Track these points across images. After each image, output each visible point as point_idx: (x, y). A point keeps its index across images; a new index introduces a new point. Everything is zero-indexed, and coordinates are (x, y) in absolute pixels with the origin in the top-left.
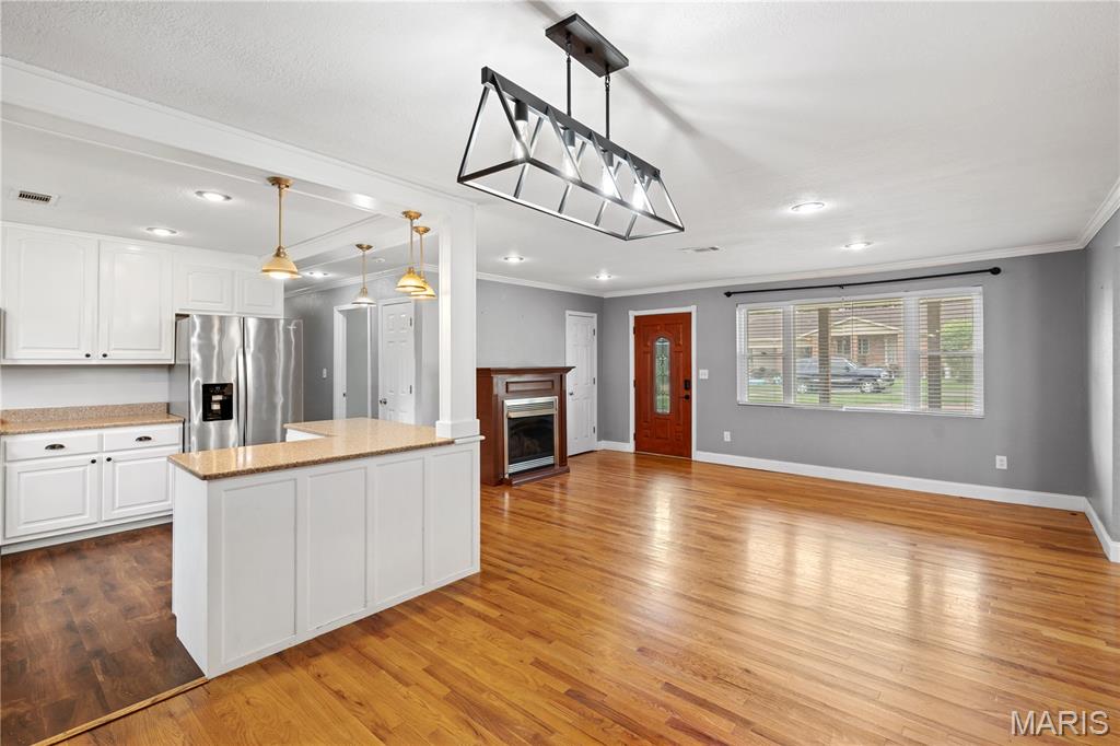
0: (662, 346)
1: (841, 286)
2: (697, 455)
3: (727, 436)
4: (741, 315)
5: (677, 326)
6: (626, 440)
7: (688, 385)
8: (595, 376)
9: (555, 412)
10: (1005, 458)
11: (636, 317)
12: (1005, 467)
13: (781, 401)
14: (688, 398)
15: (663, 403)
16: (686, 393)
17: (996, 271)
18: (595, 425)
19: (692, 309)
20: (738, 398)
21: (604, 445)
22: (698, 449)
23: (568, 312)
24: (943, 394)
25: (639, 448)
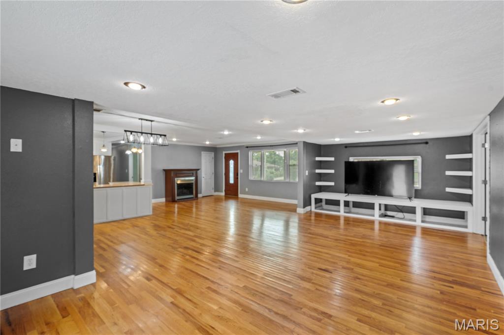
0: (232, 162)
2: (240, 196)
3: (247, 190)
4: (250, 153)
5: (234, 156)
6: (222, 192)
7: (237, 175)
8: (213, 171)
9: (194, 182)
11: (225, 154)
13: (259, 179)
14: (238, 178)
15: (232, 181)
18: (213, 187)
19: (238, 152)
20: (250, 178)
21: (217, 193)
23: (202, 152)
25: (226, 194)
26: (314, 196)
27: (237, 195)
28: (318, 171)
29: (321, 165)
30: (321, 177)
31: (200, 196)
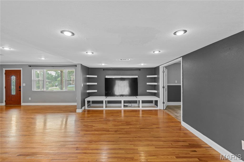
0: (13, 78)
2: (22, 104)
3: (30, 99)
5: (17, 73)
7: (20, 87)
11: (6, 70)
13: (42, 90)
14: (20, 90)
15: (14, 92)
16: (20, 89)
19: (21, 69)
20: (33, 90)
25: (7, 104)
26: (87, 100)
27: (19, 103)
28: (88, 84)
29: (89, 80)
30: (89, 87)
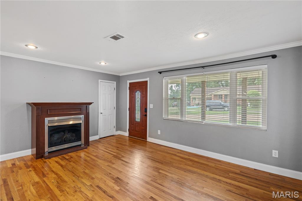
0: (138, 95)
1: (203, 67)
2: (149, 139)
3: (159, 132)
4: (165, 82)
5: (143, 87)
6: (126, 131)
7: (146, 111)
8: (115, 106)
9: (82, 122)
10: (277, 152)
11: (130, 83)
12: (277, 156)
14: (146, 115)
15: (138, 117)
17: (274, 57)
18: (115, 125)
19: (148, 79)
20: (163, 117)
21: (119, 133)
22: (149, 137)
23: (100, 80)
24: (247, 116)
25: (130, 134)
31: (91, 139)
